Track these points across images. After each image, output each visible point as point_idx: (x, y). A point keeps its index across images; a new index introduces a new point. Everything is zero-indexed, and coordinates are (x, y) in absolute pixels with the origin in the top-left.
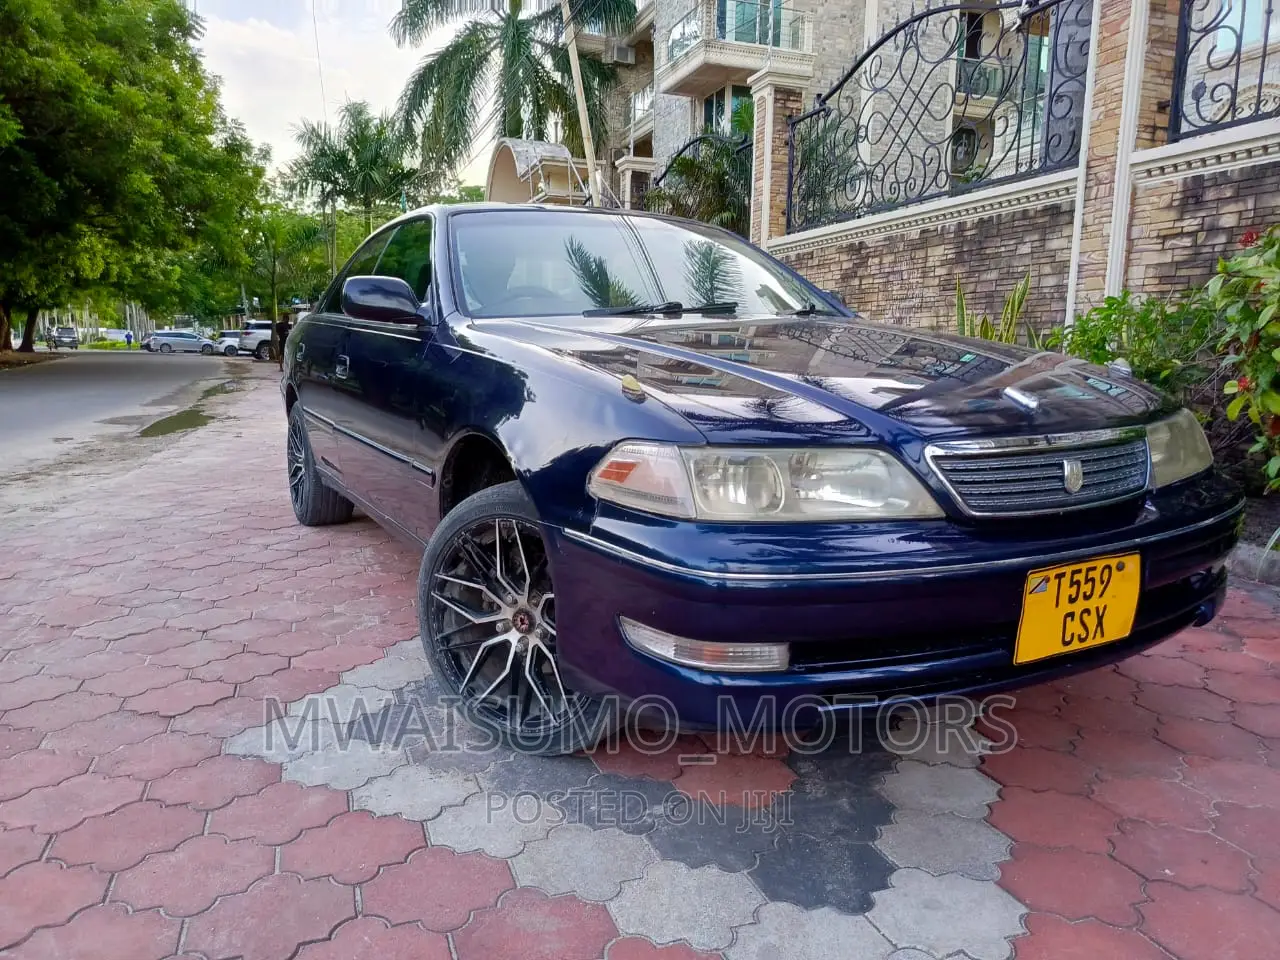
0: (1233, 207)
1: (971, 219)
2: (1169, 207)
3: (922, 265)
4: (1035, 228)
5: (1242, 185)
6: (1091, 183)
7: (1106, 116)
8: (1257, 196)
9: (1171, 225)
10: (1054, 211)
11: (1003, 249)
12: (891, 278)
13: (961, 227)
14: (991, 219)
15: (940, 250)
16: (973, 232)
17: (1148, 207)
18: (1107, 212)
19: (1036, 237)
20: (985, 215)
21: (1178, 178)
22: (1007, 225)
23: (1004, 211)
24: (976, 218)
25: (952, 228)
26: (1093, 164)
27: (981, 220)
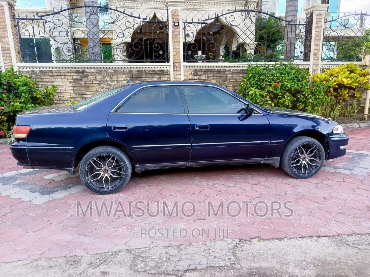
0: (203, 76)
1: (134, 70)
2: (191, 74)
3: (117, 80)
4: (158, 74)
5: (205, 72)
6: (175, 67)
7: (177, 54)
8: (207, 74)
9: (192, 78)
10: (163, 71)
11: (148, 78)
12: (102, 82)
13: (131, 71)
14: (142, 70)
15: (124, 76)
16: (136, 73)
17: (187, 74)
18: (180, 74)
19: (158, 76)
20: (140, 69)
21: (192, 69)
22: (148, 73)
23: (146, 69)
24: (137, 69)
25: (128, 71)
26: (174, 63)
27: (139, 71)
